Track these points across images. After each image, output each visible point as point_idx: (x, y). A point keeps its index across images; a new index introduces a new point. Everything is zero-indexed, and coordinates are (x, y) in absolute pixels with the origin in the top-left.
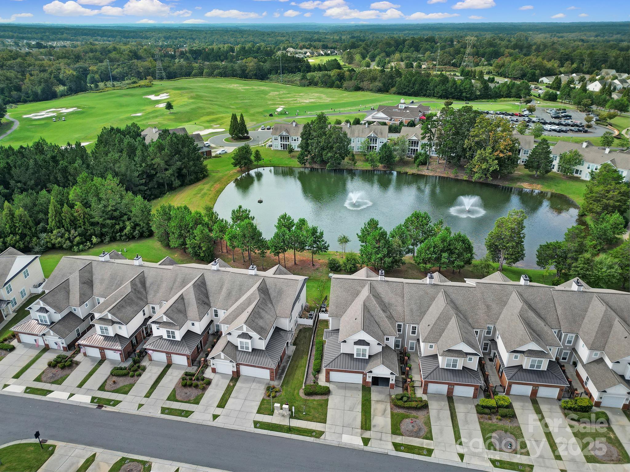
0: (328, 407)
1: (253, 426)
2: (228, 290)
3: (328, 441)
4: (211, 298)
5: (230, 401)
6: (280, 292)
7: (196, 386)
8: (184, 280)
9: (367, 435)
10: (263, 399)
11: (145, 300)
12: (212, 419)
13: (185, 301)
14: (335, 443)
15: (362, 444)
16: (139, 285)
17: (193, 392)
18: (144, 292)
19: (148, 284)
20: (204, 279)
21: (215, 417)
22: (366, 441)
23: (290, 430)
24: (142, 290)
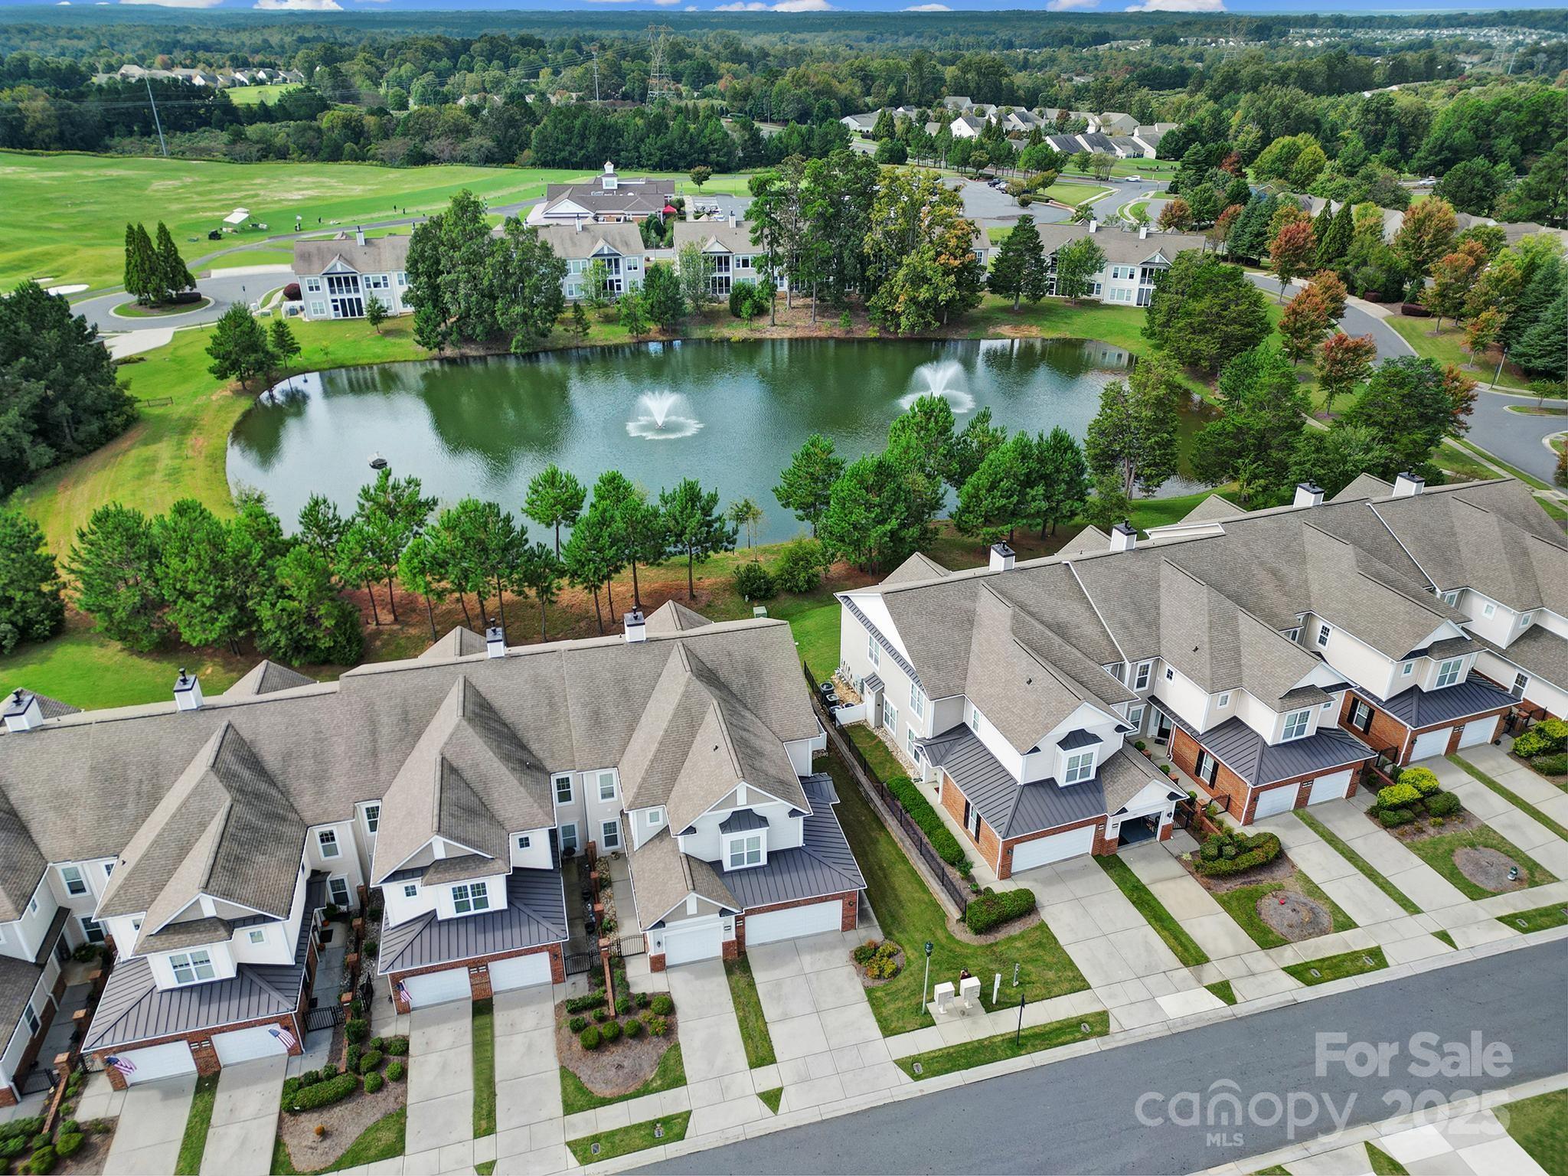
0: (1061, 942)
1: (905, 1077)
2: (585, 705)
3: (1138, 1032)
4: (534, 747)
5: (776, 1033)
6: (753, 672)
7: (639, 1033)
8: (406, 713)
9: (1213, 973)
10: (869, 991)
11: (291, 816)
12: (766, 1109)
13: (468, 775)
14: (1157, 1031)
15: (1221, 1004)
16: (246, 774)
17: (643, 1056)
18: (274, 792)
19: (271, 761)
20: (478, 694)
21: (772, 1098)
22: (1223, 991)
23: (1018, 1043)
24: (263, 786)
